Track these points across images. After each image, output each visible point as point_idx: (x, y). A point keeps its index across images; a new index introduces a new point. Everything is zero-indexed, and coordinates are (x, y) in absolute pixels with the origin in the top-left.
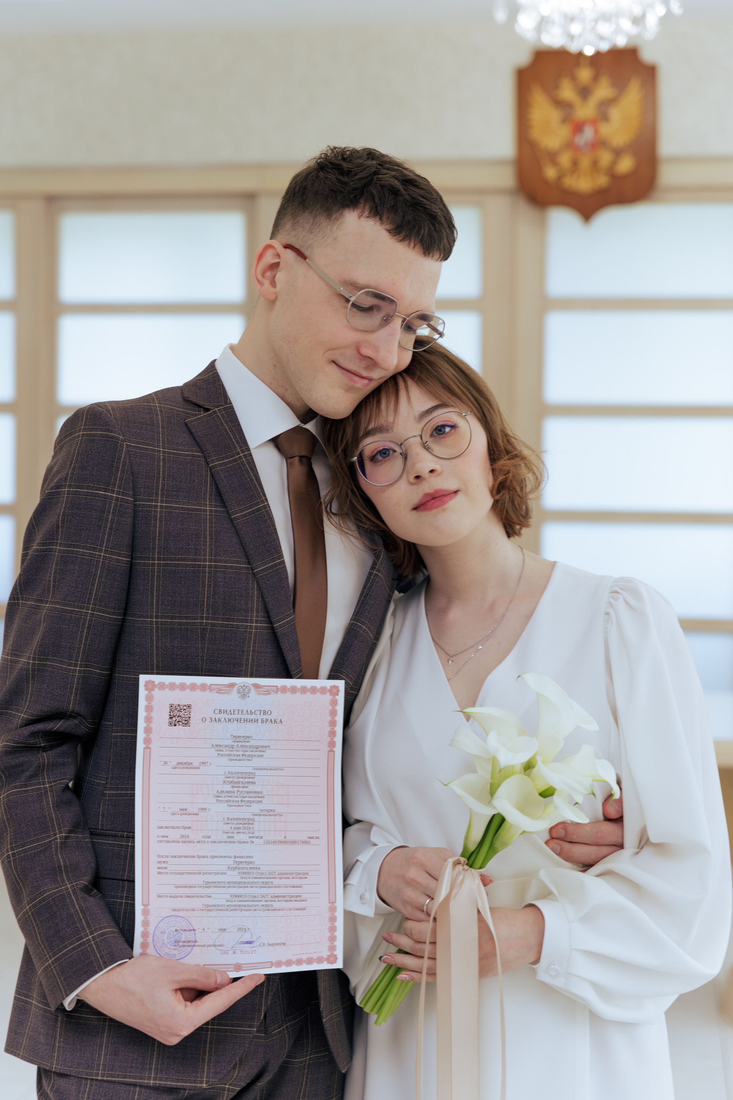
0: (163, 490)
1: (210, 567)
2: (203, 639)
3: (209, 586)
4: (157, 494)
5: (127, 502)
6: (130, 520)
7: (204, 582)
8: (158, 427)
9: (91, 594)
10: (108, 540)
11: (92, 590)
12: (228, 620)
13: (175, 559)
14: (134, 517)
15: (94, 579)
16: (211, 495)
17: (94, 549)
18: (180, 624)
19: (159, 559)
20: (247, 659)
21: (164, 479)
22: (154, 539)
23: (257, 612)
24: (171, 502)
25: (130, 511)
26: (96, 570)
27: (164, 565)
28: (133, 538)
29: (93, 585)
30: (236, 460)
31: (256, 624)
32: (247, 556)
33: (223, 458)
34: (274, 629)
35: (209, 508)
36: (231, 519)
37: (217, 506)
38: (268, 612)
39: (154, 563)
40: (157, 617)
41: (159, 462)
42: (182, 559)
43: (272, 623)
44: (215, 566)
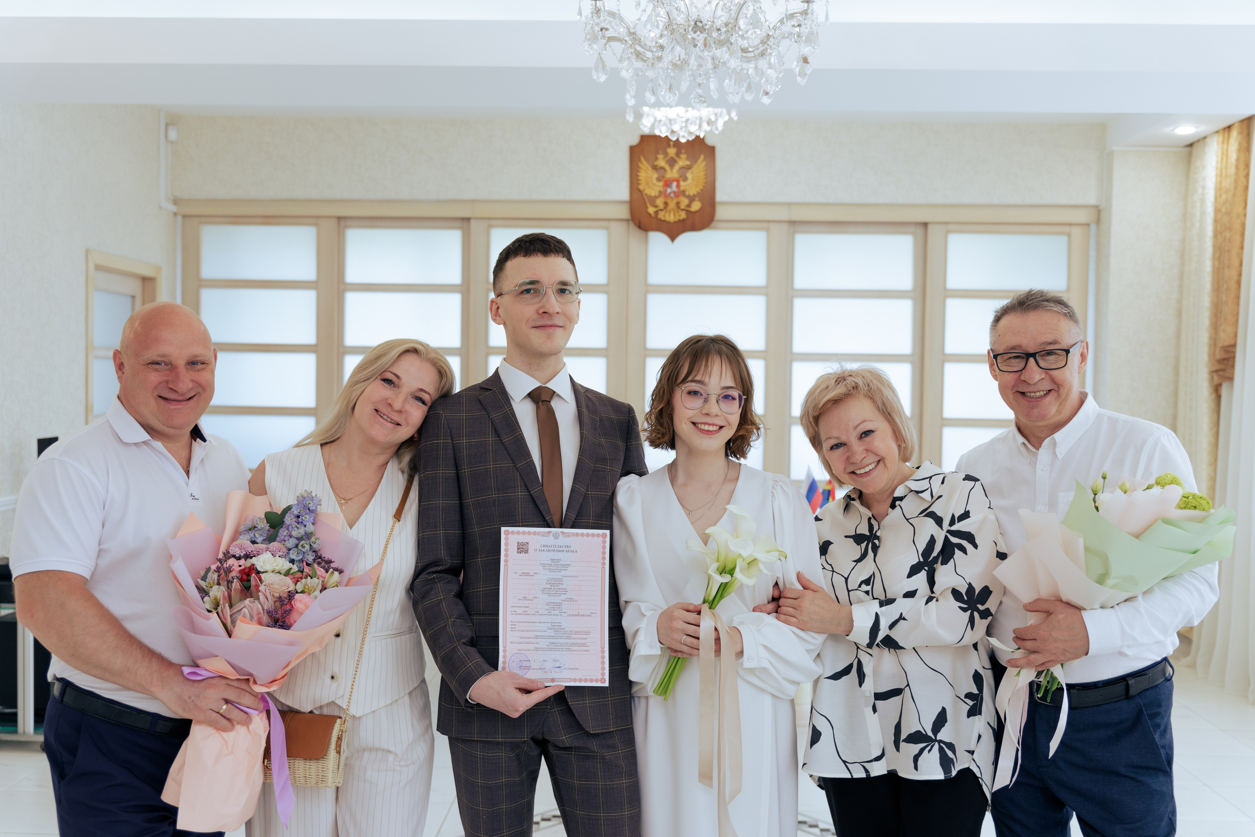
0: (466, 434)
1: (493, 468)
2: (495, 505)
3: (494, 478)
4: (463, 436)
5: (449, 443)
6: (451, 452)
7: (491, 476)
8: (463, 404)
9: (439, 493)
10: (442, 464)
11: (439, 491)
12: (506, 493)
13: (475, 467)
14: (454, 450)
15: (440, 485)
16: (492, 432)
17: (437, 470)
18: (482, 499)
19: (467, 468)
20: (518, 512)
21: (466, 428)
22: (464, 459)
23: (521, 487)
24: (471, 439)
25: (451, 447)
26: (440, 480)
27: (471, 471)
28: (455, 460)
29: (439, 488)
30: (505, 413)
31: (520, 494)
32: (512, 460)
33: (498, 413)
34: (531, 495)
35: (491, 439)
36: (503, 443)
37: (495, 438)
38: (526, 486)
39: (465, 471)
40: (471, 498)
41: (463, 421)
42: (479, 467)
43: (529, 492)
44: (496, 467)
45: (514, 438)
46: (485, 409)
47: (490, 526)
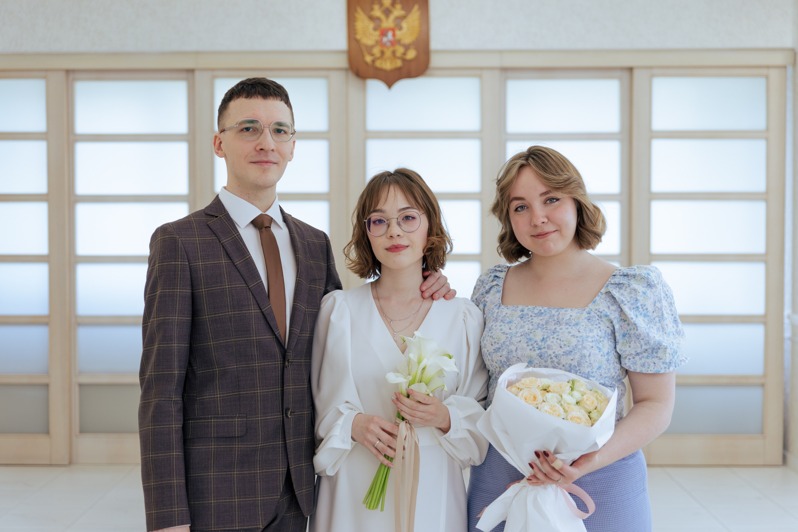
0: (201, 257)
1: (229, 288)
2: (231, 322)
3: (230, 297)
4: (199, 259)
5: (186, 265)
6: (188, 273)
7: (227, 296)
8: (194, 229)
9: (176, 309)
10: (180, 283)
11: (176, 307)
12: (241, 311)
13: (212, 287)
14: (191, 271)
15: (176, 303)
16: (224, 256)
17: (174, 289)
18: (219, 316)
19: (205, 288)
20: (253, 327)
21: (200, 252)
22: (201, 280)
23: (254, 305)
24: (206, 262)
25: (188, 269)
26: (177, 298)
27: (207, 291)
28: (192, 281)
29: (176, 305)
30: (233, 238)
31: (254, 311)
32: (245, 281)
33: (227, 238)
34: (262, 312)
35: (224, 261)
36: (235, 265)
37: (227, 260)
38: (258, 305)
39: (203, 290)
40: (208, 315)
41: (197, 245)
42: (215, 287)
43: (261, 309)
44: (231, 287)
45: (244, 261)
46: (215, 235)
47: (226, 340)
